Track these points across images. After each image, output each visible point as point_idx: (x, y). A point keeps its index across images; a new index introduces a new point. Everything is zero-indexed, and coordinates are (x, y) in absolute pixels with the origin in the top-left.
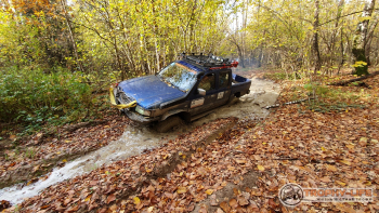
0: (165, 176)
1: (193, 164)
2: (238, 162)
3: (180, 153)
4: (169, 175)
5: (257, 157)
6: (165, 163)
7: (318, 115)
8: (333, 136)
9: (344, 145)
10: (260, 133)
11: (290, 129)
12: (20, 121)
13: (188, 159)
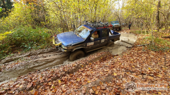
0: (73, 73)
1: (86, 70)
2: (105, 70)
3: (81, 65)
4: (75, 73)
5: (114, 69)
6: (73, 68)
7: (152, 52)
8: (156, 63)
9: (162, 67)
10: (119, 59)
11: (135, 58)
12: (22, 47)
13: (84, 67)
